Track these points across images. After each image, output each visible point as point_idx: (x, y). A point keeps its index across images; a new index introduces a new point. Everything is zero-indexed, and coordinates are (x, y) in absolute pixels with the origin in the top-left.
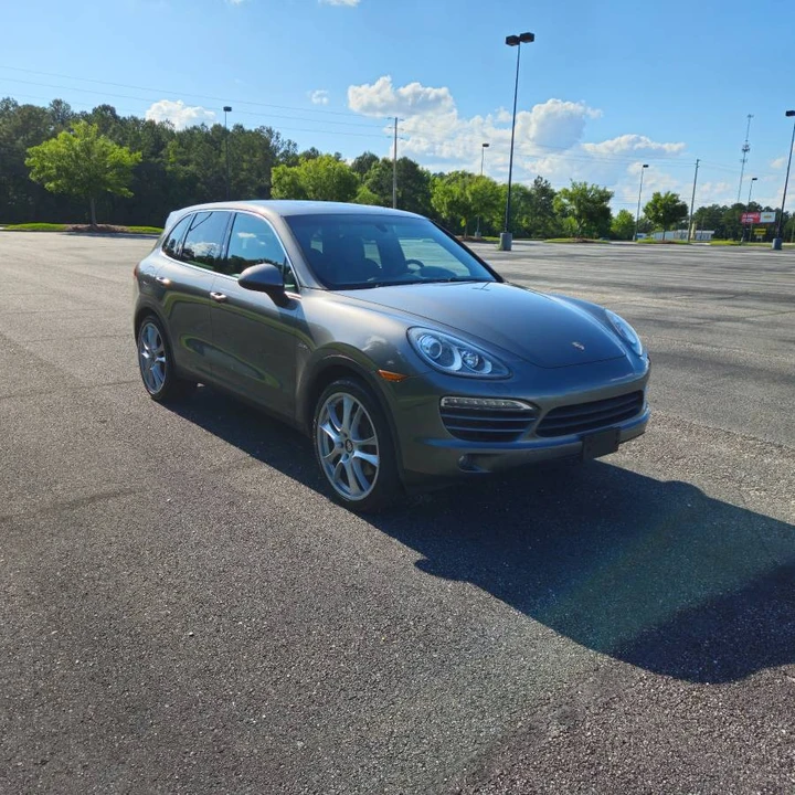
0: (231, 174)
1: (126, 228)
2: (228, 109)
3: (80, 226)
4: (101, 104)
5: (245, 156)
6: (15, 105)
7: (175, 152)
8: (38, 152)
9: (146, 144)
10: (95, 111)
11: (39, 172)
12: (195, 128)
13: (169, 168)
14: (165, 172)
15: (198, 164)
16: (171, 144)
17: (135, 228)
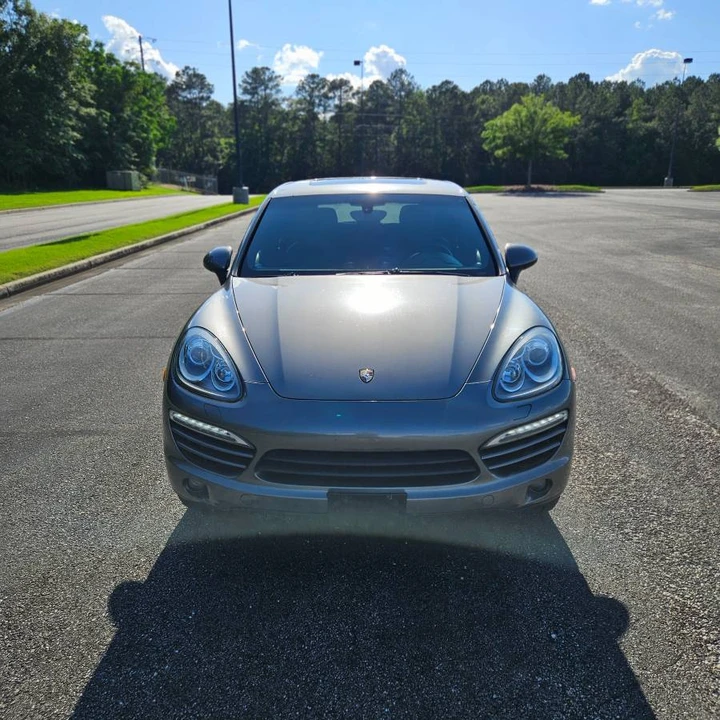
0: (695, 125)
1: (555, 187)
2: (688, 61)
3: (515, 187)
4: (577, 73)
5: (715, 107)
6: (507, 84)
7: (639, 110)
8: (493, 125)
9: (611, 106)
10: (571, 80)
11: (490, 143)
12: (667, 83)
13: (630, 126)
14: (625, 130)
15: (661, 119)
16: (637, 102)
17: (564, 187)
